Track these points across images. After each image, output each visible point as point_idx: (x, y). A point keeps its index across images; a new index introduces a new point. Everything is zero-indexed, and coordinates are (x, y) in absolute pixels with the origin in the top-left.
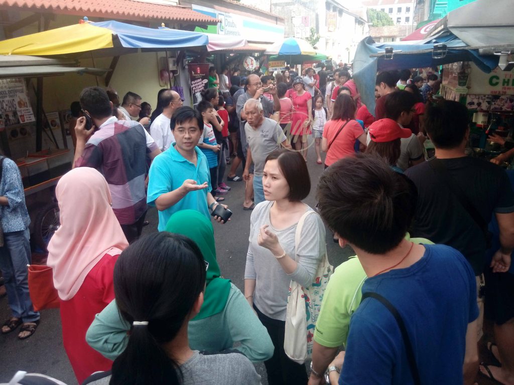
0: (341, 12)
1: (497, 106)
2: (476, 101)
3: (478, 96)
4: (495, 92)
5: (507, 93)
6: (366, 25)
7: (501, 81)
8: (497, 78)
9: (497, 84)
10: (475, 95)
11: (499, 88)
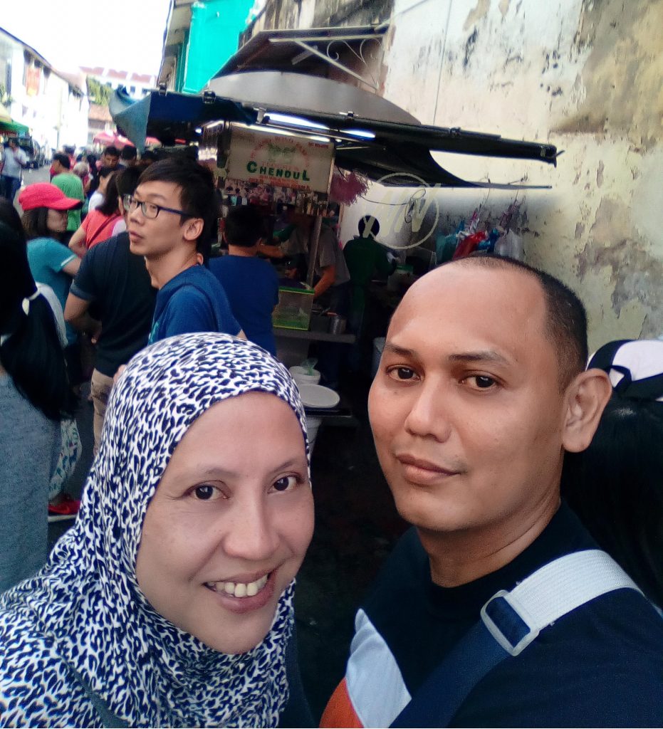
0: (47, 71)
1: (255, 195)
2: (234, 187)
3: (237, 181)
4: (253, 180)
5: (265, 182)
6: (85, 99)
7: (258, 168)
8: (255, 165)
9: (255, 170)
10: (234, 180)
11: (256, 176)
